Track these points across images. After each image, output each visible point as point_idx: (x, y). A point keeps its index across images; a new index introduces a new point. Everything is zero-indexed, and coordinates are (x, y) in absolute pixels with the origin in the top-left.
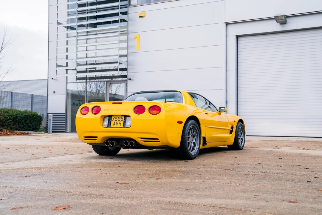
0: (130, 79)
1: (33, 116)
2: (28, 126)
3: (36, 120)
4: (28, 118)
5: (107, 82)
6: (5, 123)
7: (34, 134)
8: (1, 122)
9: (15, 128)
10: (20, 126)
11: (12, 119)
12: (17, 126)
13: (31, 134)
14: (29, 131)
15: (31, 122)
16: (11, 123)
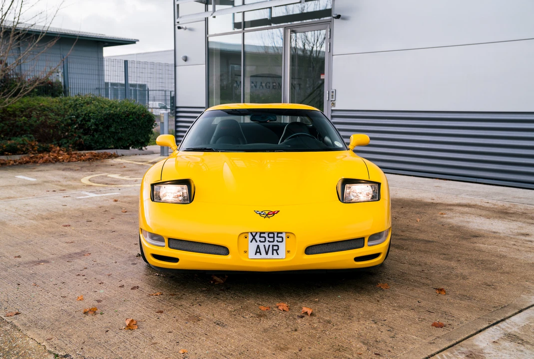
0: (338, 17)
1: (128, 116)
2: (116, 137)
3: (135, 125)
4: (113, 120)
5: (286, 28)
6: (62, 133)
7: (130, 155)
8: (53, 131)
9: (83, 143)
10: (95, 138)
11: (80, 122)
12: (88, 138)
13: (123, 155)
14: (118, 150)
15: (124, 129)
16: (75, 132)
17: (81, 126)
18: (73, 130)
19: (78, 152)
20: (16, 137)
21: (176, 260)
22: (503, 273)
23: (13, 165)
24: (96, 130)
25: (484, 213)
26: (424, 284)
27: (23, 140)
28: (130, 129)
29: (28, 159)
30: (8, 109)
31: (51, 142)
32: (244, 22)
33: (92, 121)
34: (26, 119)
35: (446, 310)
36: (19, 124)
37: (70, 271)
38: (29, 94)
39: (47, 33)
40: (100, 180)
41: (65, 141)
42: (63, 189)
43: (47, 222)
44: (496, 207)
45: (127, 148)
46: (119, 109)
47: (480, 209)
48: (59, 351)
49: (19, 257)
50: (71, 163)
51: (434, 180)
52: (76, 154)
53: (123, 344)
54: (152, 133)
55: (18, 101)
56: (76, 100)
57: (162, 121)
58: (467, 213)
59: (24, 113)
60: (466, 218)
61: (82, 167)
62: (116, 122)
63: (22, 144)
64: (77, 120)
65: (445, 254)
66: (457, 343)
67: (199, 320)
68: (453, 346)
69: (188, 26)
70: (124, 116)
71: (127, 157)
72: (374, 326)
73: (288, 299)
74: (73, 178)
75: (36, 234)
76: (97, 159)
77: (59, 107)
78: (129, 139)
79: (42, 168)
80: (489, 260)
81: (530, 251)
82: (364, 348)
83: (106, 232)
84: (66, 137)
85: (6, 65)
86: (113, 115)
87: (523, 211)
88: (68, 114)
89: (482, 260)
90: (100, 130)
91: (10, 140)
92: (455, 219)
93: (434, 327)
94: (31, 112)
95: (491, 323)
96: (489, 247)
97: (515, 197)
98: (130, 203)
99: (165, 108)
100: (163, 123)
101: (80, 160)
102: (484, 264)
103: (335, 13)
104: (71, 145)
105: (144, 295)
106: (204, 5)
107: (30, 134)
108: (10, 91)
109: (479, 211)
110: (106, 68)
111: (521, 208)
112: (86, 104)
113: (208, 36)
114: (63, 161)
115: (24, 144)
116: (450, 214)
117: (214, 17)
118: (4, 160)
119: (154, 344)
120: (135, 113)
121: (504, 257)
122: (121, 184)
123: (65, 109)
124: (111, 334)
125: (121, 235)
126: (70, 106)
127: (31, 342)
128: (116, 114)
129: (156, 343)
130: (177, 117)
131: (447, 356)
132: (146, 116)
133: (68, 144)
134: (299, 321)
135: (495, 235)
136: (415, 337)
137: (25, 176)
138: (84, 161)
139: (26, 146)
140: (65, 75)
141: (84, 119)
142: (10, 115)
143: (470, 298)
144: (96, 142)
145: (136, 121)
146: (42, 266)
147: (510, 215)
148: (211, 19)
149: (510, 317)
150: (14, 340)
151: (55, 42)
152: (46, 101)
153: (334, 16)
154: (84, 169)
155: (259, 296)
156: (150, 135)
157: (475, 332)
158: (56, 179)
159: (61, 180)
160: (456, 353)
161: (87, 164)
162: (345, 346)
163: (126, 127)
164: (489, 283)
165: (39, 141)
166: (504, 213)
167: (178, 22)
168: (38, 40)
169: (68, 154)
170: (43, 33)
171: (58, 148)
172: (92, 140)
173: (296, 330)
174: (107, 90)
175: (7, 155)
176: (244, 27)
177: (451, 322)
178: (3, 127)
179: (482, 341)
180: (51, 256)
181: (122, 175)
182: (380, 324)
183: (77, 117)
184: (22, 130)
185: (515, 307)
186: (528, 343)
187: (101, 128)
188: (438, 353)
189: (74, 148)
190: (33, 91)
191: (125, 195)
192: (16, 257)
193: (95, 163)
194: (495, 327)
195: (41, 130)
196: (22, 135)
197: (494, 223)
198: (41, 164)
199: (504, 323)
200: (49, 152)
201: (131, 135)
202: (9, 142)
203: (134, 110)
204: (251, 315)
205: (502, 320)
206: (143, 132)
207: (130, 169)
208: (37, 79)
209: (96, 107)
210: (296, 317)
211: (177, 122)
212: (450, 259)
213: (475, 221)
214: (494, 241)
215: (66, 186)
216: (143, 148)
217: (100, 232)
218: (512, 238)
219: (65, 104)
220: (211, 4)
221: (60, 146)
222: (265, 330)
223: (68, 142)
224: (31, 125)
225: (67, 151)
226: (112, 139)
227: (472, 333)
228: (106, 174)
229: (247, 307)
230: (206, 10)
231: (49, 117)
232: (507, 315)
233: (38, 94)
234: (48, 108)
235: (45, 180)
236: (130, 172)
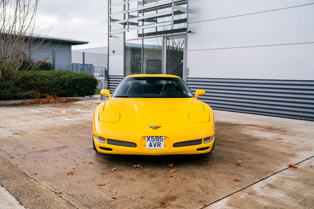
0: (190, 32)
1: (85, 80)
2: (78, 91)
3: (88, 85)
4: (77, 82)
5: (164, 37)
6: (52, 88)
7: (86, 100)
8: (47, 87)
9: (62, 93)
10: (68, 91)
11: (61, 83)
12: (64, 91)
13: (82, 100)
14: (79, 97)
15: (83, 87)
16: (58, 88)
17: (61, 85)
18: (57, 87)
19: (60, 98)
20: (29, 90)
21: (111, 149)
22: (268, 157)
23: (28, 104)
24: (68, 87)
25: (261, 129)
26: (230, 162)
27: (33, 92)
28: (85, 87)
29: (35, 102)
30: (26, 77)
31: (46, 93)
32: (143, 34)
33: (67, 82)
34: (34, 81)
35: (240, 173)
36: (31, 84)
37: (59, 155)
38: (35, 69)
39: (46, 39)
40: (71, 112)
41: (53, 92)
42: (53, 116)
43: (46, 132)
44: (267, 126)
45: (84, 96)
46: (80, 76)
47: (259, 127)
48: (57, 191)
49: (34, 148)
50: (56, 104)
51: (237, 113)
52: (58, 99)
53: (87, 188)
54: (96, 89)
55: (31, 73)
56: (59, 72)
57: (102, 83)
58: (253, 129)
59: (33, 79)
60: (252, 131)
61: (62, 106)
62: (79, 83)
63: (32, 94)
64: (59, 82)
65: (241, 148)
66: (245, 188)
67: (122, 178)
68: (242, 189)
69: (115, 35)
70: (82, 80)
71: (84, 101)
72: (206, 181)
73: (165, 169)
74: (57, 111)
75: (41, 138)
76: (69, 102)
77: (50, 75)
78: (85, 92)
79: (42, 106)
80: (262, 151)
81: (281, 147)
82: (201, 190)
83: (75, 137)
84: (53, 91)
85: (25, 55)
86: (77, 80)
87: (279, 128)
88: (55, 79)
89: (259, 151)
90: (71, 87)
91: (26, 92)
92: (247, 132)
93: (234, 181)
94: (37, 78)
95: (261, 179)
96: (262, 145)
97: (276, 121)
98: (86, 123)
99: (102, 76)
100: (102, 84)
101: (61, 102)
102: (259, 152)
103: (188, 30)
104: (56, 95)
105: (95, 167)
106: (123, 25)
107: (36, 89)
108: (27, 68)
109: (258, 128)
110: (72, 56)
111: (278, 126)
112: (64, 74)
113: (125, 40)
114: (52, 103)
115: (33, 94)
116: (244, 129)
117: (128, 31)
118: (23, 102)
119: (101, 188)
120: (88, 79)
121: (269, 149)
122: (81, 114)
123: (53, 76)
124: (81, 184)
125: (83, 138)
126: (56, 75)
127: (43, 187)
128: (79, 79)
129: (102, 188)
130: (109, 81)
131: (239, 194)
132: (93, 80)
133: (54, 94)
134: (170, 178)
135: (265, 139)
136: (225, 186)
137: (34, 110)
138: (62, 102)
139: (34, 95)
140: (54, 59)
141: (63, 81)
142: (26, 80)
143: (252, 168)
144: (69, 93)
145: (88, 83)
146: (46, 153)
147: (273, 130)
148: (127, 33)
149: (270, 176)
150: (36, 185)
151: (49, 43)
152: (44, 73)
153: (188, 31)
154: (63, 106)
155: (151, 167)
156: (95, 90)
157: (253, 183)
158: (50, 111)
159: (52, 112)
160: (244, 192)
161: (64, 104)
162: (192, 190)
163: (84, 86)
164: (261, 162)
165: (40, 92)
166: (270, 129)
167: (110, 34)
168: (41, 43)
169: (54, 99)
170: (44, 39)
171: (50, 96)
172: (66, 92)
173: (169, 183)
174: (73, 67)
175: (25, 99)
176: (143, 36)
177: (242, 179)
178: (23, 85)
179: (256, 187)
180: (50, 148)
181: (82, 110)
182: (209, 180)
183: (59, 81)
184: (32, 87)
185: (272, 172)
186: (277, 188)
187: (71, 86)
188: (235, 192)
189: (57, 96)
190: (37, 68)
191: (84, 119)
192: (33, 148)
193: (68, 104)
194: (262, 181)
195: (41, 87)
196: (32, 89)
197: (265, 134)
198: (41, 104)
199: (267, 179)
200: (46, 98)
201: (86, 90)
202: (26, 93)
203: (88, 77)
204: (147, 176)
205: (266, 178)
206: (92, 88)
207: (86, 107)
208: (39, 62)
209: (69, 76)
210: (169, 177)
211: (109, 83)
212: (243, 151)
213: (256, 132)
214: (265, 142)
215: (54, 115)
216: (92, 96)
217: (73, 137)
218: (273, 141)
219: (53, 74)
220: (127, 25)
221: (51, 95)
222: (154, 183)
223: (55, 93)
224: (37, 85)
225: (54, 98)
226: (76, 92)
227: (252, 184)
228: (74, 109)
229: (145, 172)
230: (124, 28)
231: (46, 80)
232: (268, 176)
233: (40, 69)
234: (45, 76)
235: (44, 112)
236: (86, 108)
